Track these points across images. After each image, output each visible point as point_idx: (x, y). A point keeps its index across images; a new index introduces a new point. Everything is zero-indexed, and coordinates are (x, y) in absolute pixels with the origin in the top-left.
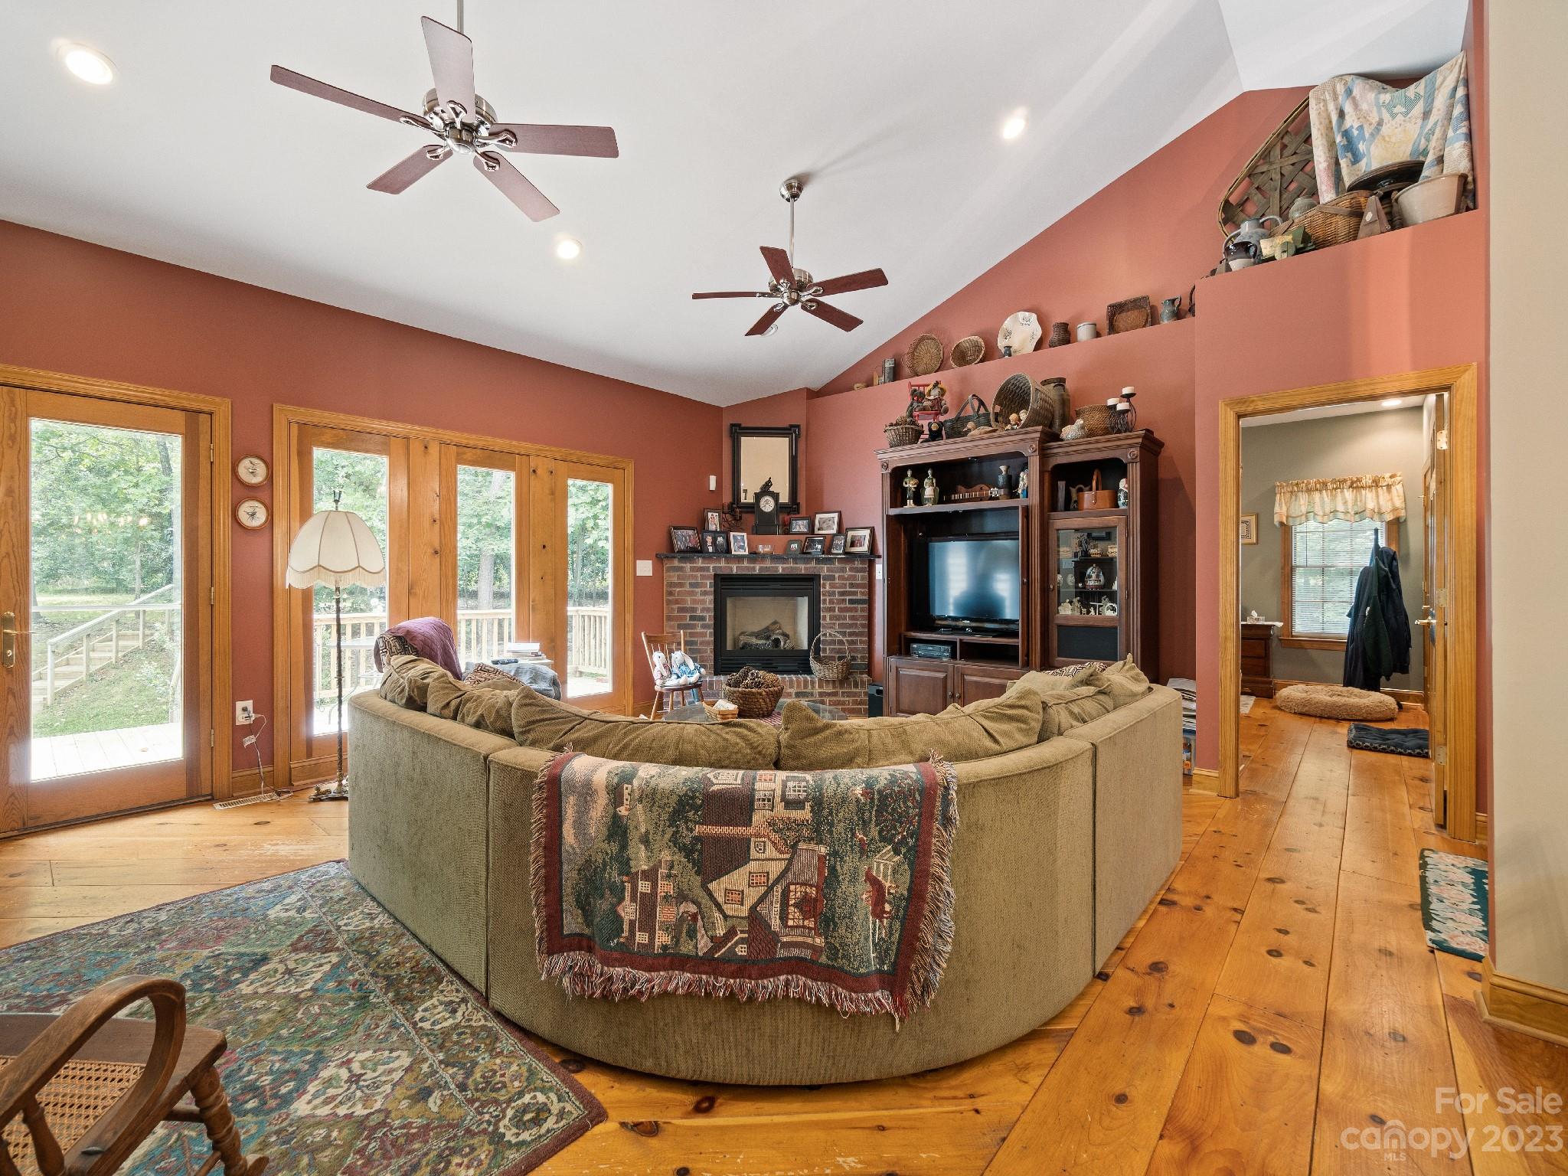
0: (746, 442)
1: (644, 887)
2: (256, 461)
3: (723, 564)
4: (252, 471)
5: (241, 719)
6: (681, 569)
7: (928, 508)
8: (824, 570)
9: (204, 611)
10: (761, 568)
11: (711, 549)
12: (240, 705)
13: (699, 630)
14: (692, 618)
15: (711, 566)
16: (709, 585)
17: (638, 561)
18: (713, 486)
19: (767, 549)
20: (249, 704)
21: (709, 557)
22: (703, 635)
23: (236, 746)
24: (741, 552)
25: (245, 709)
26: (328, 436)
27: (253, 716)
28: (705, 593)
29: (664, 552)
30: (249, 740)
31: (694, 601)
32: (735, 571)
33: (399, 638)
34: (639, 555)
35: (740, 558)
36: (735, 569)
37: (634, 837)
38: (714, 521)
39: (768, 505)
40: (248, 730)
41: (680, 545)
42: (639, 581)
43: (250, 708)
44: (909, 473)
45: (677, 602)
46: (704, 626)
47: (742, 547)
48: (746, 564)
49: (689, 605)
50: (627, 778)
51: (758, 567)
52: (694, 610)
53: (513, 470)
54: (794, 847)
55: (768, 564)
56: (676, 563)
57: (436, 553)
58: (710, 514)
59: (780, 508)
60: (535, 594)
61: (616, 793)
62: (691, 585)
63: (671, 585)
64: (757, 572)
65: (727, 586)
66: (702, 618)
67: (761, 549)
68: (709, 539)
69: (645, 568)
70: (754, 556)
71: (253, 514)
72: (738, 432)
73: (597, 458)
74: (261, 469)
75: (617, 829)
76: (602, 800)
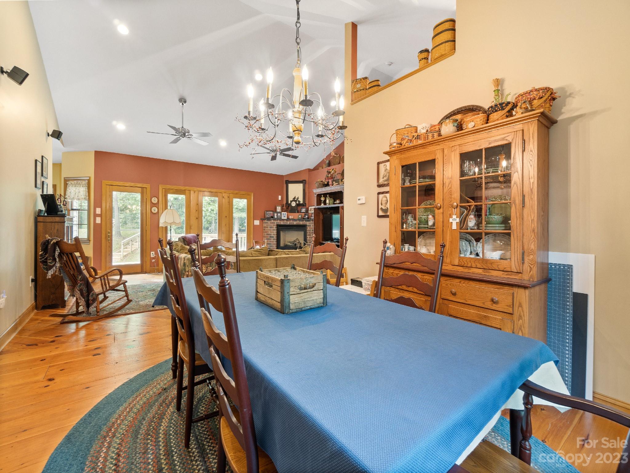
0: (290, 186)
1: (187, 273)
2: (156, 198)
3: (279, 221)
4: (155, 200)
5: (152, 256)
6: (267, 223)
7: (328, 206)
8: (308, 223)
9: (144, 231)
10: (289, 223)
11: (276, 217)
12: (152, 253)
13: (272, 240)
14: (270, 237)
15: (276, 222)
16: (275, 228)
17: (255, 221)
18: (280, 199)
19: (292, 217)
20: (154, 252)
21: (275, 219)
22: (273, 242)
23: (151, 262)
24: (285, 218)
25: (153, 254)
26: (171, 191)
27: (154, 255)
28: (274, 230)
29: (263, 218)
30: (153, 261)
31: (271, 232)
32: (282, 224)
33: (183, 239)
34: (254, 219)
35: (284, 220)
36: (282, 223)
37: (186, 266)
38: (279, 209)
39: (294, 204)
40: (153, 258)
41: (267, 216)
42: (255, 226)
43: (154, 254)
44: (322, 196)
45: (266, 232)
46: (274, 239)
47: (285, 217)
48: (285, 221)
49: (269, 233)
50: (186, 257)
51: (288, 222)
52: (271, 234)
53: (218, 197)
54: (207, 268)
55: (291, 222)
56: (266, 221)
57: (197, 218)
58: (278, 207)
59: (299, 205)
60: (224, 229)
61: (184, 258)
62: (270, 227)
63: (265, 227)
64: (288, 224)
65: (281, 228)
66: (273, 237)
67: (290, 217)
68: (276, 214)
69: (257, 222)
70: (288, 219)
71: (155, 210)
72: (288, 182)
73: (242, 192)
74: (156, 200)
75: (184, 264)
76: (183, 260)
